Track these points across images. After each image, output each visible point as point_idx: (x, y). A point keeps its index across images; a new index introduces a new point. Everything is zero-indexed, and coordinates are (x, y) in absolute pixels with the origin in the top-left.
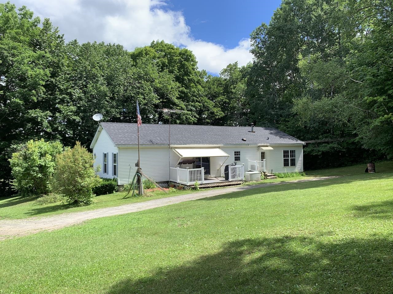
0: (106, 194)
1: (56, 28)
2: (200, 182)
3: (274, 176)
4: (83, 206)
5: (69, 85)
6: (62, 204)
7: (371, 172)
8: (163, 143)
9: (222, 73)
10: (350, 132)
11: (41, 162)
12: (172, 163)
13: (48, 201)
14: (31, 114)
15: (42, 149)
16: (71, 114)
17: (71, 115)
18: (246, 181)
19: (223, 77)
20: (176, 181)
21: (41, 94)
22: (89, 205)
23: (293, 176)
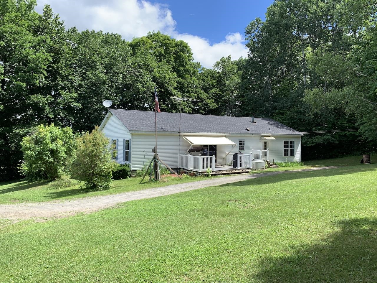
0: (120, 179)
1: (57, 15)
2: (211, 169)
3: (275, 165)
4: (103, 190)
5: (71, 72)
6: (80, 188)
7: (366, 163)
8: (173, 131)
9: (216, 66)
10: (343, 124)
11: (53, 146)
12: (181, 150)
13: (62, 185)
14: (33, 99)
15: (53, 133)
16: (72, 100)
17: (72, 102)
18: (253, 170)
19: (216, 69)
20: (187, 168)
21: (42, 80)
22: (108, 189)
23: (293, 166)
